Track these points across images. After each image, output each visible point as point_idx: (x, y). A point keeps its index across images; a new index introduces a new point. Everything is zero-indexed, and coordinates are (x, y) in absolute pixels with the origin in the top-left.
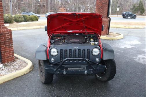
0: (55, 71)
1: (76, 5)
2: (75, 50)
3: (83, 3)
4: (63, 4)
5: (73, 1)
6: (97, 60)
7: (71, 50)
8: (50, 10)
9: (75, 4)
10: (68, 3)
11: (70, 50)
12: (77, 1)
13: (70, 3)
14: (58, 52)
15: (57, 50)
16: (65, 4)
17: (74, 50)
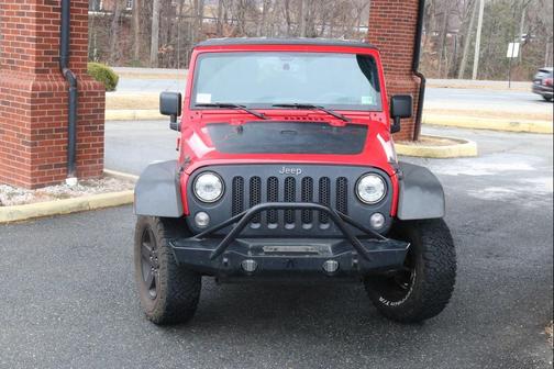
0: (214, 258)
1: (299, 22)
2: (290, 181)
3: (336, 15)
4: (226, 18)
5: (282, 5)
6: (377, 220)
7: (276, 179)
8: (160, 46)
9: (293, 17)
10: (255, 14)
11: (273, 181)
12: (304, 6)
13: (264, 14)
14: (224, 189)
15: (222, 180)
16: (240, 17)
17: (286, 180)
